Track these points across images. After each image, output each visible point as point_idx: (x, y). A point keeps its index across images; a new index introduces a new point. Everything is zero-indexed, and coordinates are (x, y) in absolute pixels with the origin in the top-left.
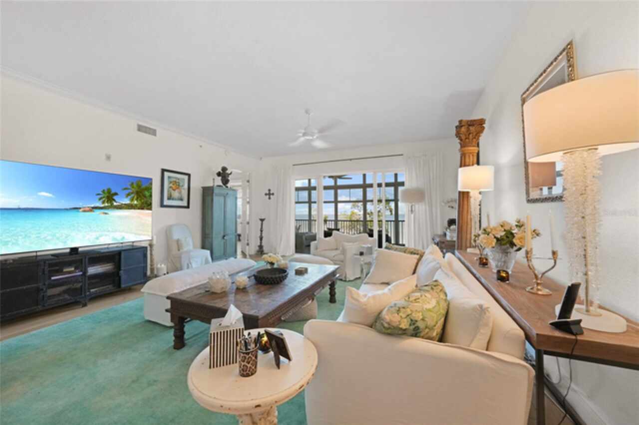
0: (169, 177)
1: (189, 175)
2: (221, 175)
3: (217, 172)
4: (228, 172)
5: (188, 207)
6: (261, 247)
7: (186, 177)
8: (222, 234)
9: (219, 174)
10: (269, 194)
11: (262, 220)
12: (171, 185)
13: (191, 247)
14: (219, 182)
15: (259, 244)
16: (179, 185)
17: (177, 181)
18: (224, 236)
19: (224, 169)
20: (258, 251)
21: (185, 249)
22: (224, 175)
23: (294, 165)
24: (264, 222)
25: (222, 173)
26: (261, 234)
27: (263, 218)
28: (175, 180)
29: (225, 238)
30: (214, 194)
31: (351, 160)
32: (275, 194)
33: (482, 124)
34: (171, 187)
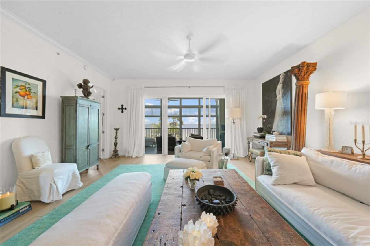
0: (13, 79)
1: (44, 82)
2: (83, 87)
3: (78, 83)
4: (90, 85)
5: (43, 117)
6: (116, 151)
7: (40, 84)
8: (86, 144)
9: (80, 86)
10: (122, 109)
11: (117, 130)
12: (18, 89)
13: (49, 162)
14: (80, 93)
15: (114, 149)
16: (30, 91)
17: (27, 86)
18: (88, 146)
19: (86, 82)
20: (113, 155)
21: (43, 166)
22: (85, 87)
23: (145, 87)
24: (118, 131)
25: (84, 86)
26: (116, 141)
27: (117, 128)
28: (24, 84)
29: (89, 148)
30: (78, 105)
31: (189, 87)
32: (128, 109)
33: (315, 66)
34: (16, 92)
